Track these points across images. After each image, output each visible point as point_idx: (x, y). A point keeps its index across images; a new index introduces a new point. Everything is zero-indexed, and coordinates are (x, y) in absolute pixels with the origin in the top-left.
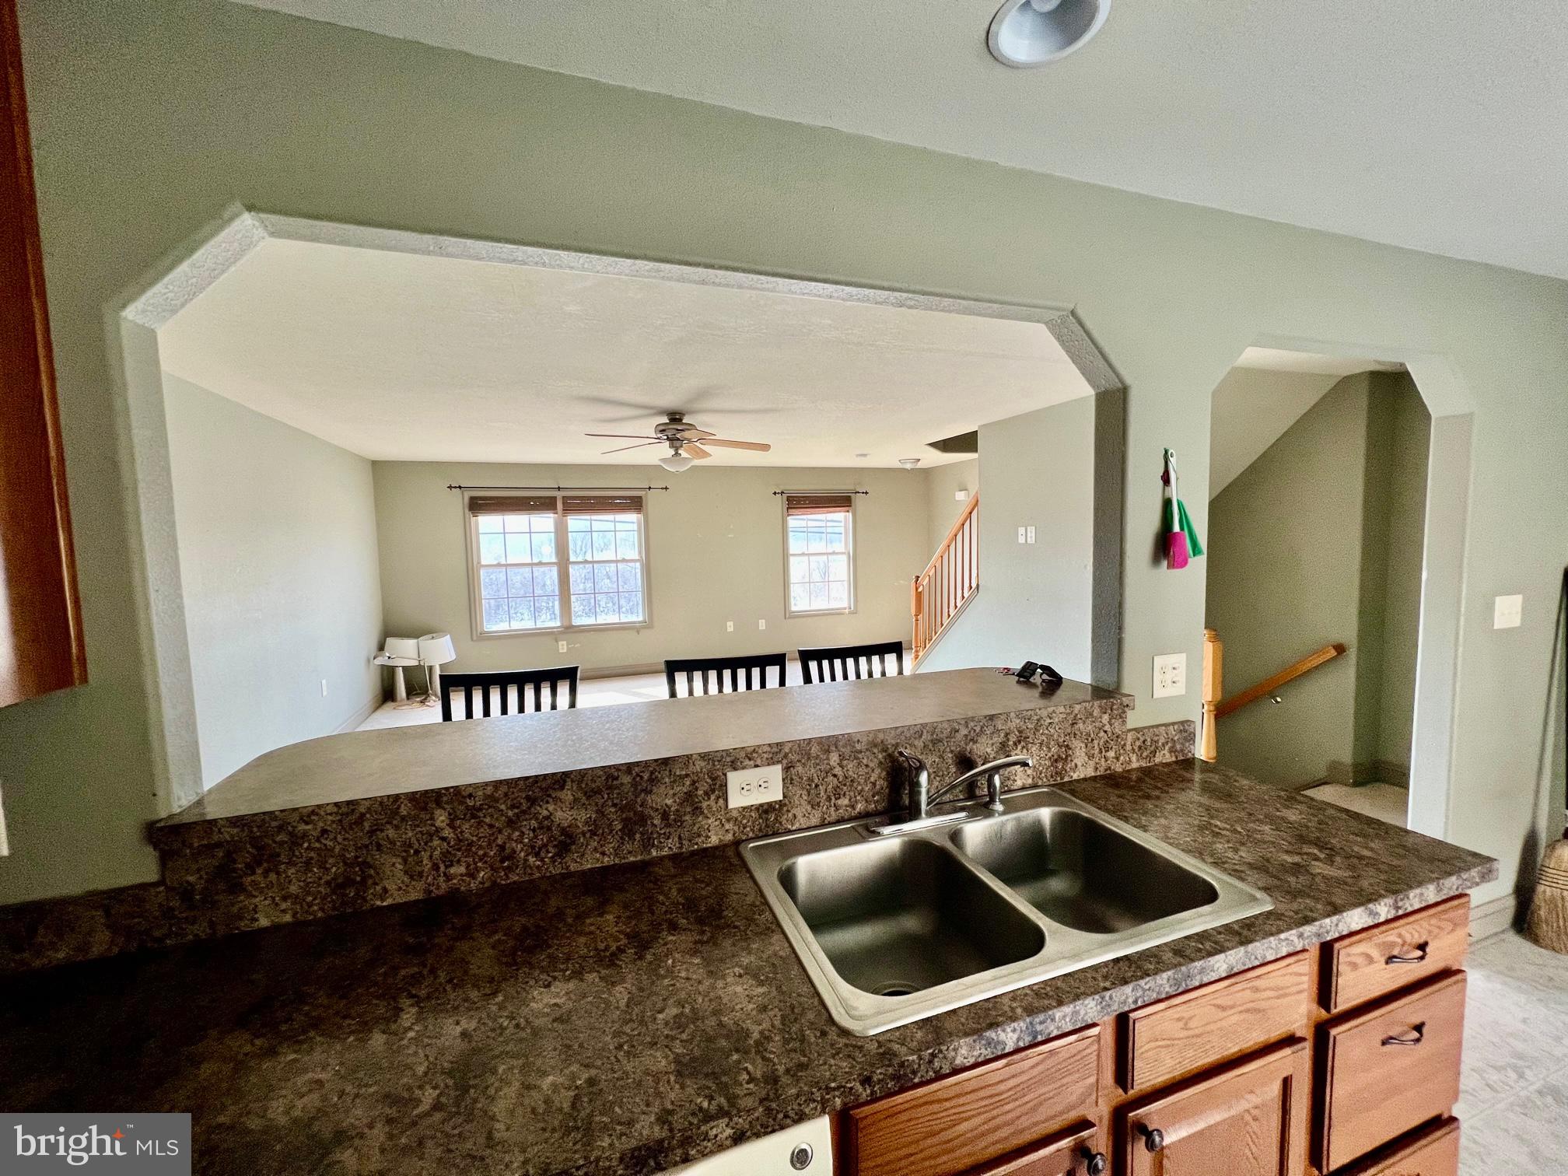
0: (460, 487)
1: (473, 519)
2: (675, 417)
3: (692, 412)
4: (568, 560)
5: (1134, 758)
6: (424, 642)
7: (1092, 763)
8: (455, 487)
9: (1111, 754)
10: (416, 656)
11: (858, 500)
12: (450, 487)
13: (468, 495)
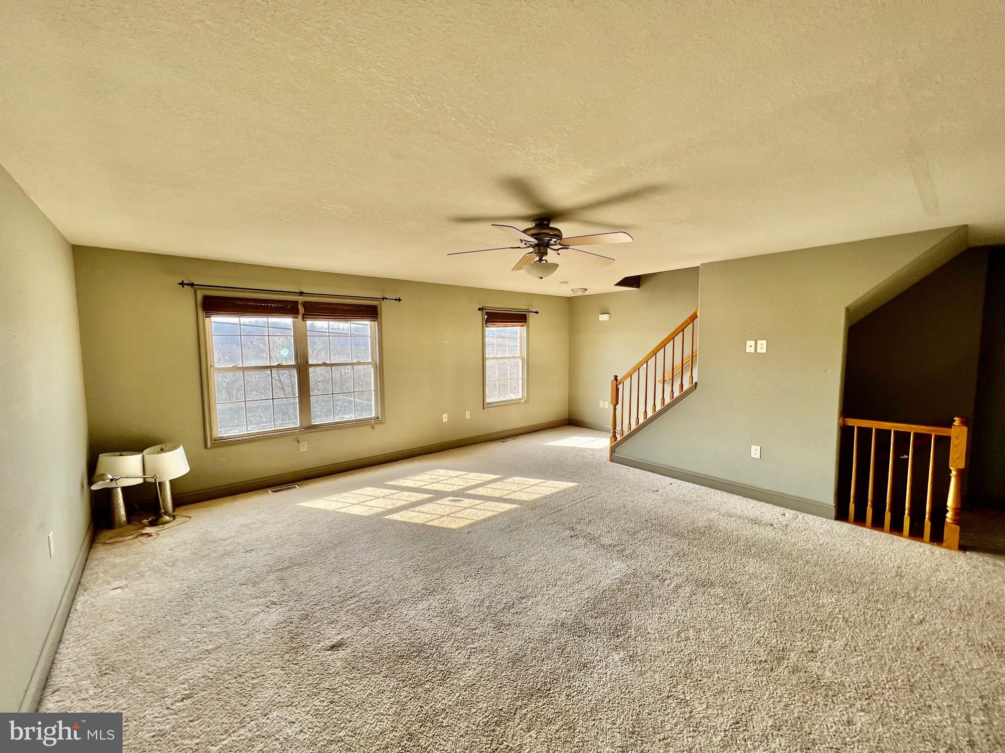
0: (192, 285)
1: (207, 320)
4: (307, 362)
6: (151, 455)
8: (188, 284)
10: (140, 473)
11: (532, 317)
12: (182, 284)
13: (201, 293)
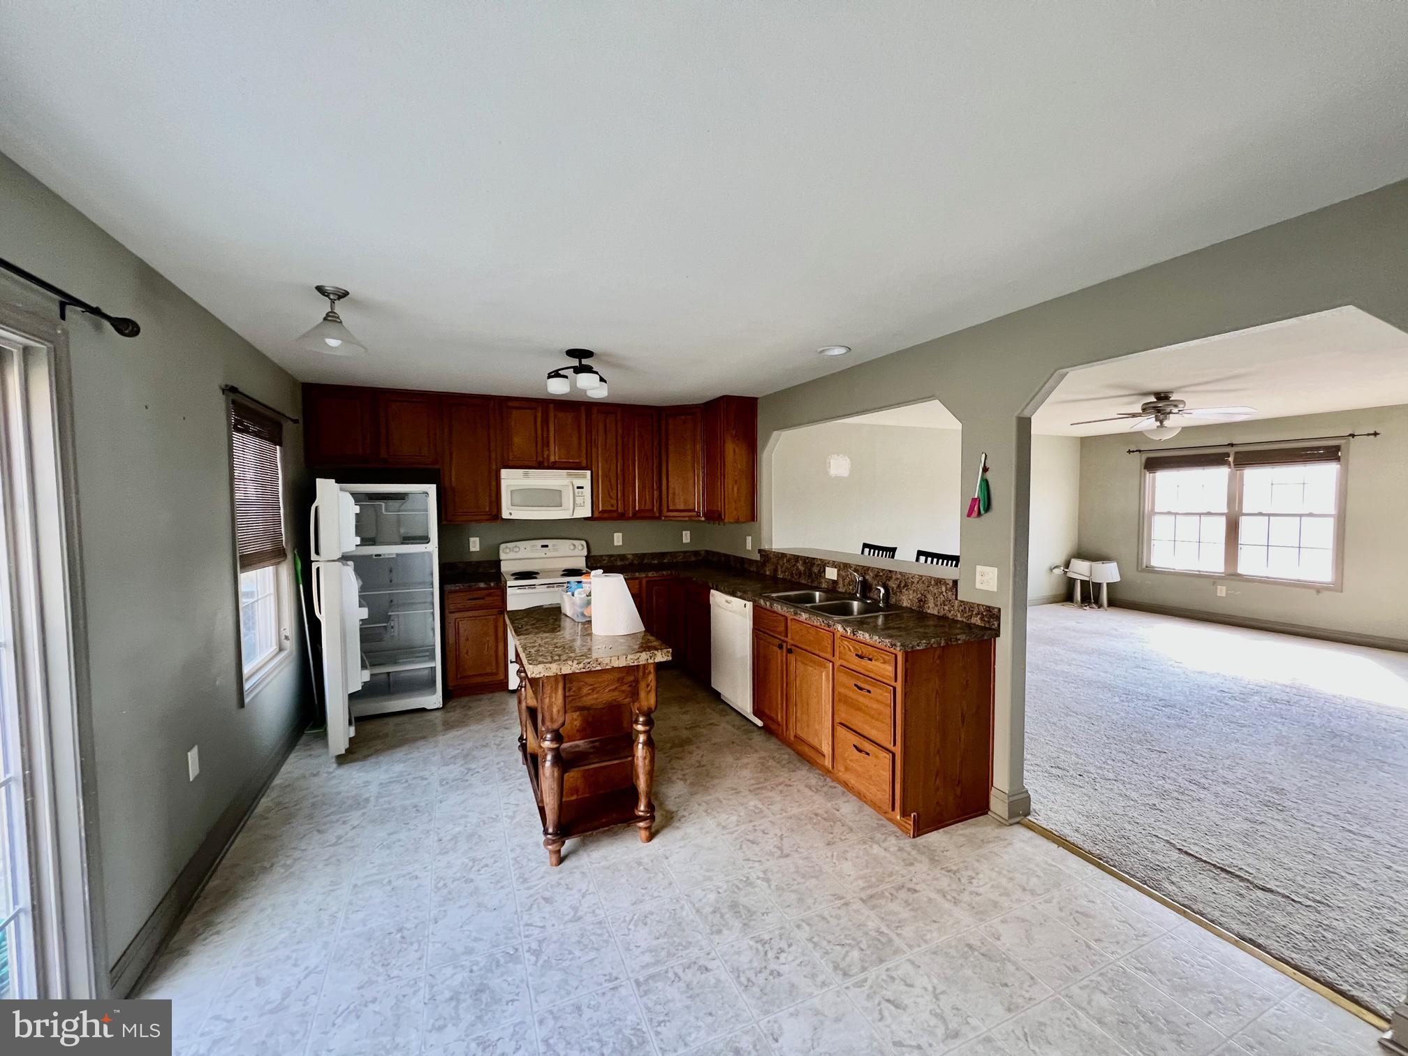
0: (1140, 451)
1: (1149, 476)
2: (1162, 396)
3: (1178, 389)
5: (959, 615)
6: (1098, 566)
7: (937, 608)
8: (1133, 451)
9: (946, 608)
10: (1092, 574)
12: (1129, 451)
13: (1144, 456)
